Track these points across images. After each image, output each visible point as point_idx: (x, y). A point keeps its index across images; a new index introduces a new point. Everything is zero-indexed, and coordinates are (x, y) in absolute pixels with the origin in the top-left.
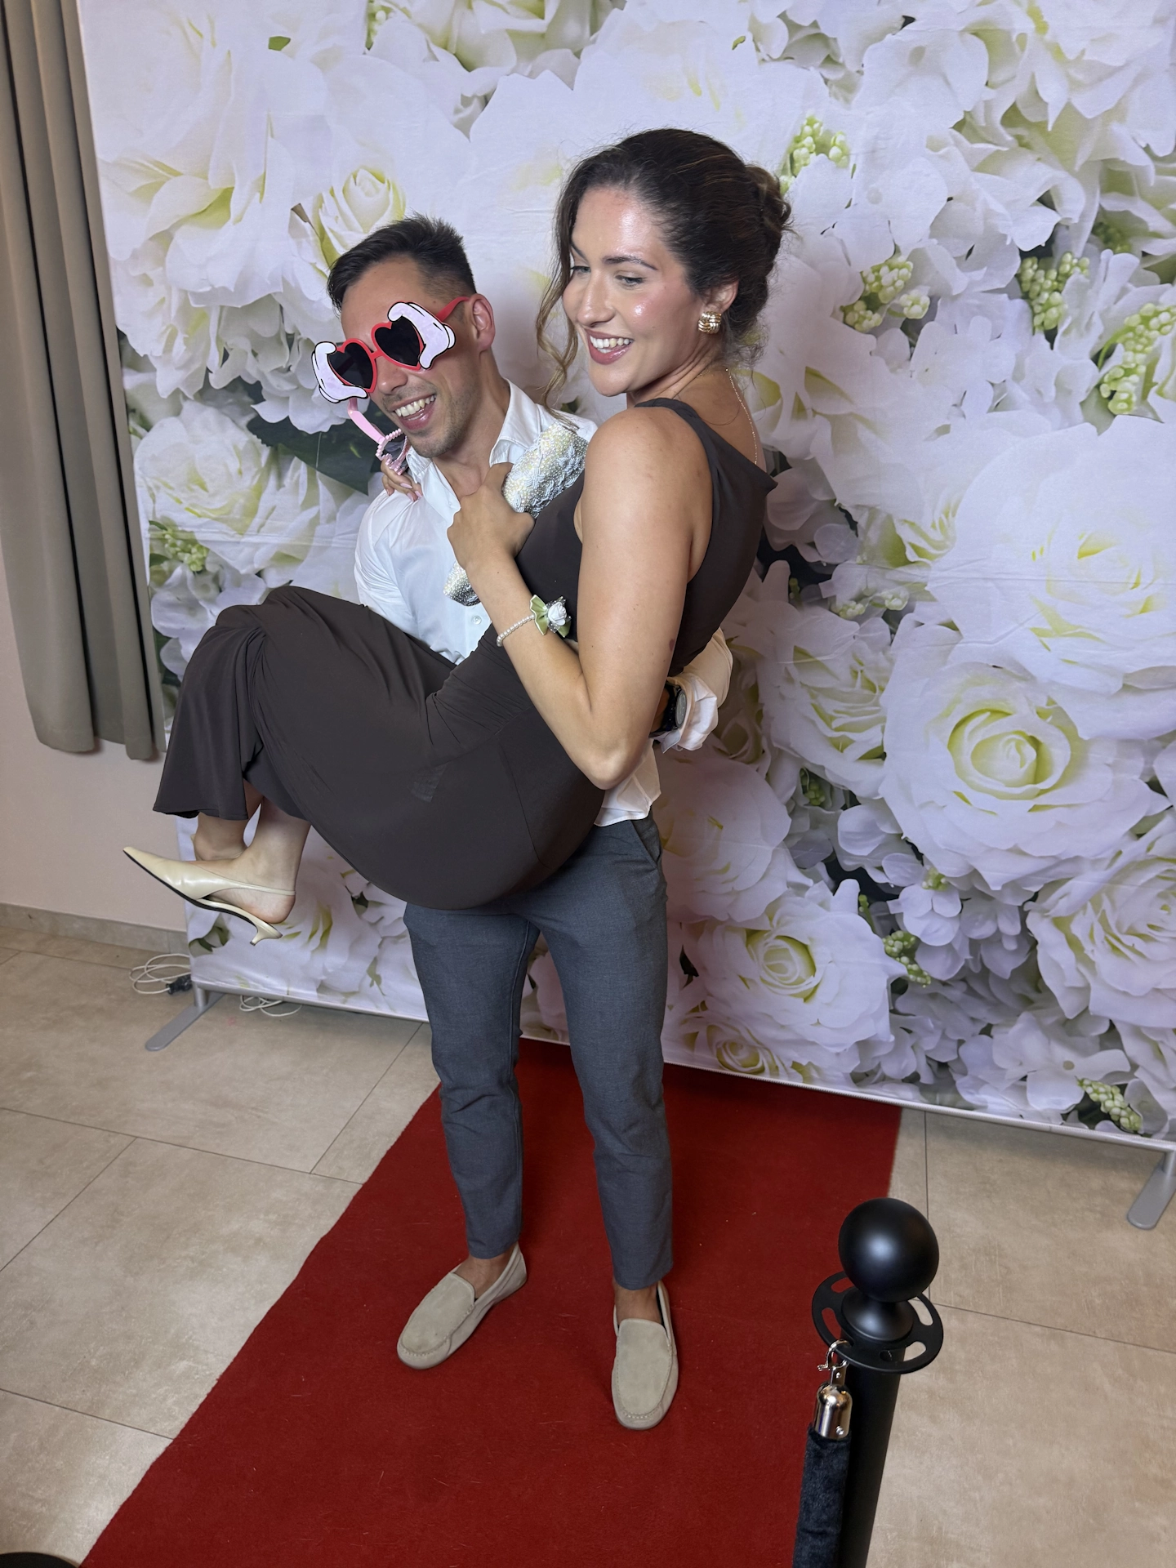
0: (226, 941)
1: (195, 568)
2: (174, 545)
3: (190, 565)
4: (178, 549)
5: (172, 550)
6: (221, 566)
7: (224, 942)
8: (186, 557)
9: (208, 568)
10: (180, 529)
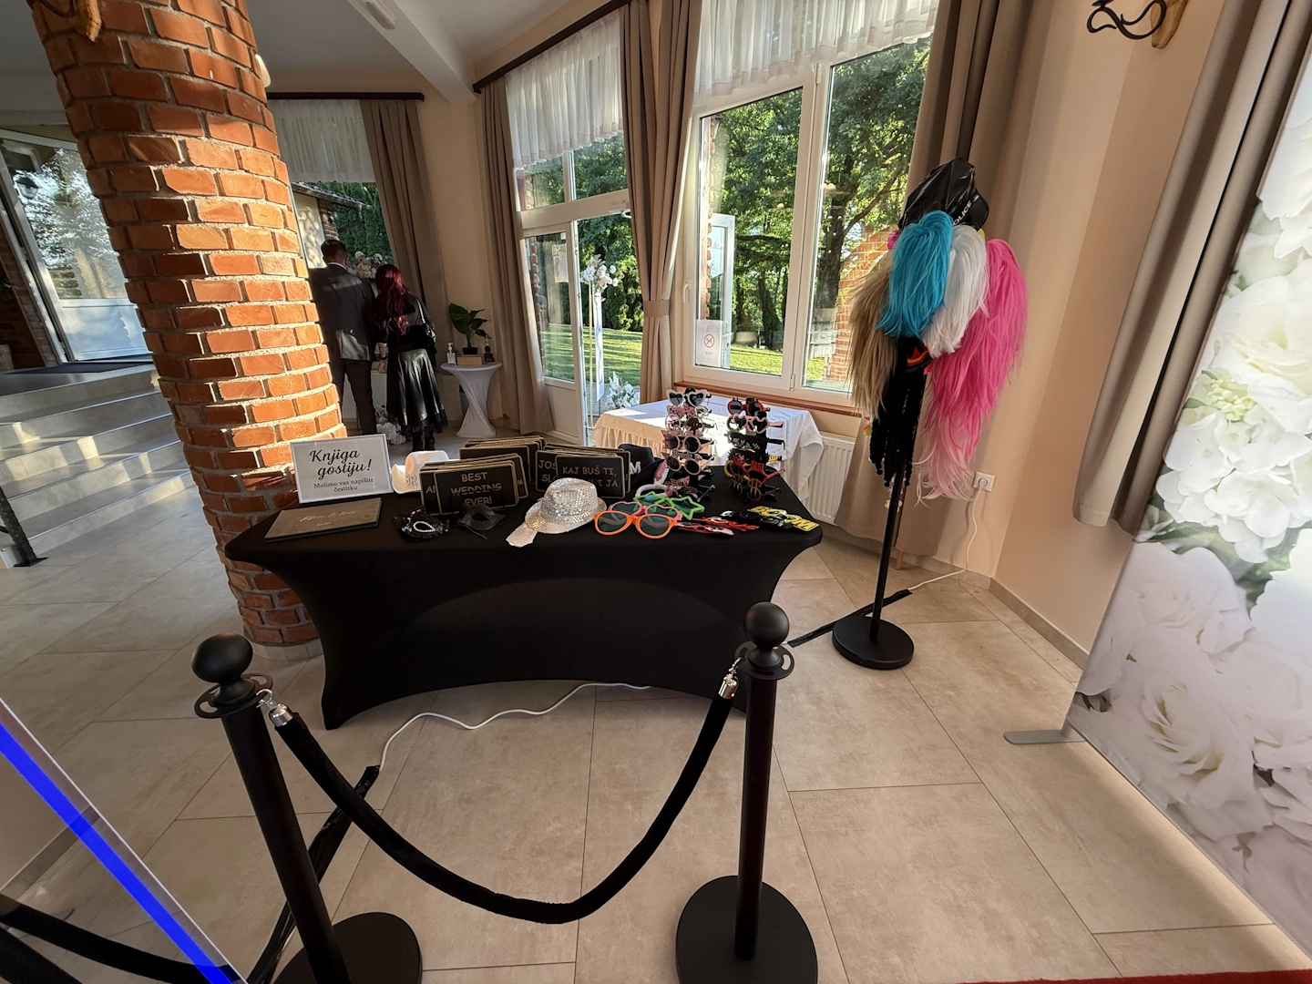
0: (1105, 711)
1: (1230, 417)
2: (1219, 394)
3: (1226, 413)
4: (1221, 398)
5: (1215, 398)
6: (1264, 421)
7: (1103, 710)
8: (1226, 407)
9: (1245, 420)
10: (1233, 380)
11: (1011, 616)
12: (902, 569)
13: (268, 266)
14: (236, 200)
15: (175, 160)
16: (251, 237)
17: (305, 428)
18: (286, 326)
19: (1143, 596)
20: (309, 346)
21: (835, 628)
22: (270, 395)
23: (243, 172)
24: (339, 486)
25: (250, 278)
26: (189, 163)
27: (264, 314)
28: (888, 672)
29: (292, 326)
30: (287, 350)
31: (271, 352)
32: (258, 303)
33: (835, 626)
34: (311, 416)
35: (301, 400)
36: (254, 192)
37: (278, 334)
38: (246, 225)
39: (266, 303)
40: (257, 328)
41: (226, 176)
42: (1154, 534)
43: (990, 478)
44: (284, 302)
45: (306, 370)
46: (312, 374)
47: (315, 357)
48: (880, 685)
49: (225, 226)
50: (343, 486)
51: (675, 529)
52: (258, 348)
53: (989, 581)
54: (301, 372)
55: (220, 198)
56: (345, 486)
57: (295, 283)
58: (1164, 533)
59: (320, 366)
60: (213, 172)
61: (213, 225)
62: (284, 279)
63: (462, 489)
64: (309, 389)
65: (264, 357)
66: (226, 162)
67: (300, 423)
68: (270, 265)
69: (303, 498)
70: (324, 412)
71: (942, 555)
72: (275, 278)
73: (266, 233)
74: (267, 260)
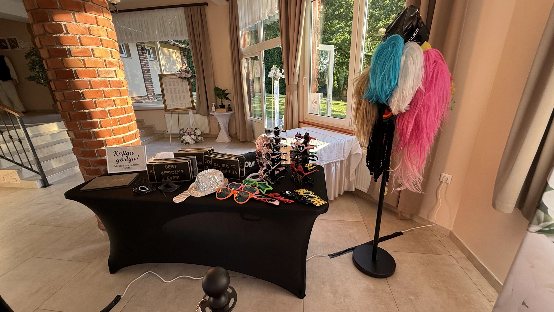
11: (459, 253)
12: (401, 220)
13: (102, 74)
14: (88, 47)
15: (62, 32)
16: (94, 62)
17: (118, 141)
18: (110, 98)
19: (533, 267)
20: (122, 107)
21: (355, 250)
22: (102, 127)
23: (92, 36)
24: (125, 167)
25: (94, 79)
26: (67, 33)
27: (99, 93)
28: (379, 279)
29: (113, 98)
30: (110, 108)
31: (103, 109)
32: (98, 89)
33: (356, 249)
34: (121, 136)
35: (116, 129)
36: (96, 44)
37: (106, 102)
38: (92, 57)
39: (101, 89)
40: (97, 99)
41: (83, 37)
42: (541, 228)
43: (449, 177)
44: (110, 88)
45: (119, 117)
46: (122, 118)
47: (124, 111)
48: (372, 287)
49: (83, 58)
50: (126, 167)
51: (252, 199)
52: (97, 108)
53: (449, 232)
54: (117, 117)
55: (81, 47)
56: (127, 167)
57: (115, 81)
58: (547, 229)
59: (127, 115)
60: (78, 36)
61: (78, 58)
62: (110, 79)
63: (166, 172)
64: (120, 125)
65: (100, 111)
66: (83, 32)
67: (115, 139)
68: (103, 73)
69: (110, 171)
70: (127, 134)
71: (423, 214)
72: (106, 79)
73: (101, 60)
74: (101, 71)
